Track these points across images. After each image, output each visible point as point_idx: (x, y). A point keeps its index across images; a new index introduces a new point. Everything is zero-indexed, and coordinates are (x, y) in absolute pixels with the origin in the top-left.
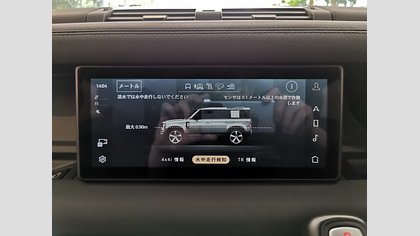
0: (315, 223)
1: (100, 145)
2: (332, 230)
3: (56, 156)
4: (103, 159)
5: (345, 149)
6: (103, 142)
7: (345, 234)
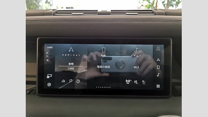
3: (28, 83)
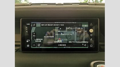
0: (92, 63)
1: (27, 41)
2: (97, 66)
4: (28, 46)
5: (100, 43)
6: (28, 40)
7: (102, 66)
